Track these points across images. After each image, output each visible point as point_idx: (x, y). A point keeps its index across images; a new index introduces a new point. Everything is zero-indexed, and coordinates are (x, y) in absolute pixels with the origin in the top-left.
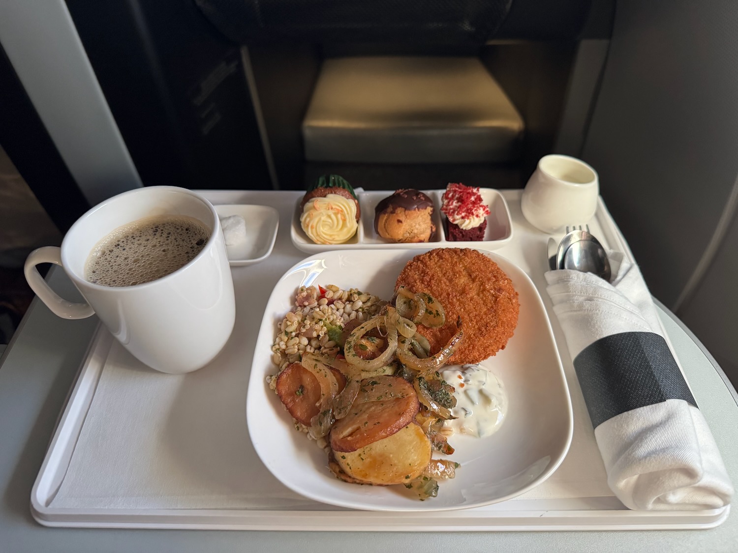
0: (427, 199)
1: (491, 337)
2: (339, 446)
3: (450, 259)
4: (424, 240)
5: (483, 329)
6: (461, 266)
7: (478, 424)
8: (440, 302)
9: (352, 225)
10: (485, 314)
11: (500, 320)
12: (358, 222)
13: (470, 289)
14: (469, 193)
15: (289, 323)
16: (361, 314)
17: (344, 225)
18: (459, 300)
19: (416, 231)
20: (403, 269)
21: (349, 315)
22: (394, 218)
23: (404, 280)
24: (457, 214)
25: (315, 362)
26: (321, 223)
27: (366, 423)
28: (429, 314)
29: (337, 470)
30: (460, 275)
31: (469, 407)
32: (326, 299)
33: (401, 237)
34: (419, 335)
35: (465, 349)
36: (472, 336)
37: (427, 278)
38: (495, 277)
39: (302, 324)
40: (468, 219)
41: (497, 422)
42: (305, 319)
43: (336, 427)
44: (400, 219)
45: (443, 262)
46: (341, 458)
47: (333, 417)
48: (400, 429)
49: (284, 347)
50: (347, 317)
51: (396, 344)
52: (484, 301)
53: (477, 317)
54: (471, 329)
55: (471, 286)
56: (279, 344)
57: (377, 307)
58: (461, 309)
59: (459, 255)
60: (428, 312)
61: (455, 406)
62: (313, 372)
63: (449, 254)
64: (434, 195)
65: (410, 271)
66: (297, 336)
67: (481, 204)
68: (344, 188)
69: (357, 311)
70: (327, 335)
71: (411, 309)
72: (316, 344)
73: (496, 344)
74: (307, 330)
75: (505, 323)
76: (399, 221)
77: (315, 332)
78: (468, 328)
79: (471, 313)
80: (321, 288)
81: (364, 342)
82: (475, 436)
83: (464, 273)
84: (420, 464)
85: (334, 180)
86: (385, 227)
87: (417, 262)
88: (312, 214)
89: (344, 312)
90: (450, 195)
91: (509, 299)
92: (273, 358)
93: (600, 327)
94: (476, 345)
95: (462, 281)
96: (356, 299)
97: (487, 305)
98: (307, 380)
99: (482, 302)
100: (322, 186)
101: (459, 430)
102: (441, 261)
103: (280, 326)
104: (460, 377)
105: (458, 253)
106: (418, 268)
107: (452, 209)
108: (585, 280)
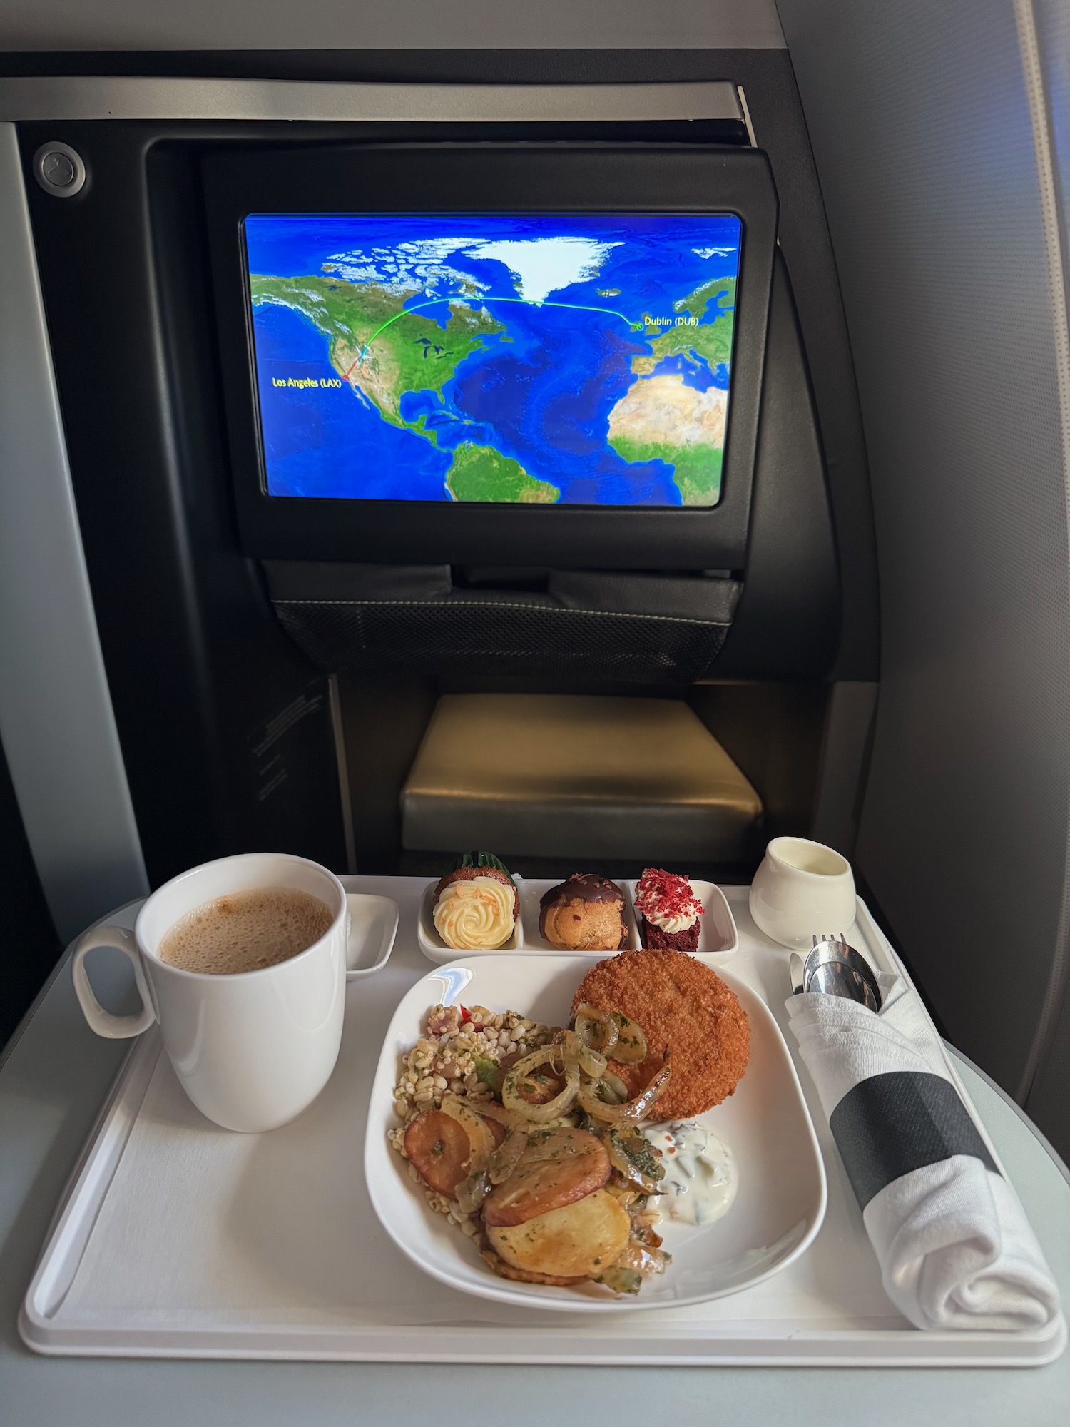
0: (615, 888)
1: (713, 1075)
2: (499, 1218)
3: (648, 964)
4: (612, 947)
5: (701, 1065)
6: (664, 974)
7: (695, 1204)
8: (639, 1024)
9: (508, 923)
10: (703, 1041)
11: (723, 1050)
12: (515, 919)
13: (680, 1006)
14: (674, 882)
15: (421, 1054)
16: (524, 1046)
17: (496, 922)
18: (664, 1023)
19: (599, 934)
20: (583, 981)
21: (506, 1048)
22: (569, 912)
23: (585, 996)
24: (658, 911)
25: (460, 1107)
26: (463, 918)
27: (538, 1185)
28: (623, 1043)
29: (495, 1259)
30: (663, 987)
31: (682, 1181)
32: (472, 1025)
33: (578, 943)
34: (609, 1075)
35: (678, 1093)
36: (686, 1073)
37: (617, 992)
38: (712, 988)
39: (439, 1056)
40: (673, 917)
41: (725, 1201)
42: (444, 1050)
43: (493, 1196)
44: (578, 914)
45: (639, 968)
46: (500, 1239)
47: (488, 1182)
48: (586, 1194)
49: (411, 1090)
50: (504, 1051)
51: (578, 1084)
52: (700, 1023)
53: (691, 1046)
54: (684, 1063)
55: (680, 1002)
56: (405, 1087)
57: (546, 1036)
58: (668, 1035)
59: (661, 959)
60: (623, 1040)
61: (662, 1179)
62: (458, 1120)
63: (647, 958)
64: (623, 885)
65: (593, 983)
66: (431, 1074)
67: (691, 898)
68: (498, 868)
69: (517, 1042)
70: (475, 1075)
71: (598, 1037)
72: (459, 1088)
73: (721, 1084)
74: (446, 1065)
75: (731, 1054)
76: (576, 918)
77: (458, 1068)
78: (680, 1062)
79: (682, 1040)
80: (463, 1009)
81: (531, 1081)
82: (691, 1223)
83: (670, 984)
84: (614, 1245)
85: (485, 857)
86: (555, 927)
87: (603, 970)
88: (452, 905)
89: (498, 1044)
90: (647, 885)
91: (734, 1020)
92: (395, 1106)
93: (860, 1065)
94: (693, 1087)
95: (667, 995)
96: (516, 1024)
97: (704, 1029)
98: (449, 1132)
99: (696, 1025)
100: (467, 865)
101: (668, 1214)
102: (636, 967)
103: (406, 1062)
104: (668, 1139)
105: (659, 956)
106: (603, 978)
107: (650, 903)
108: (839, 1006)
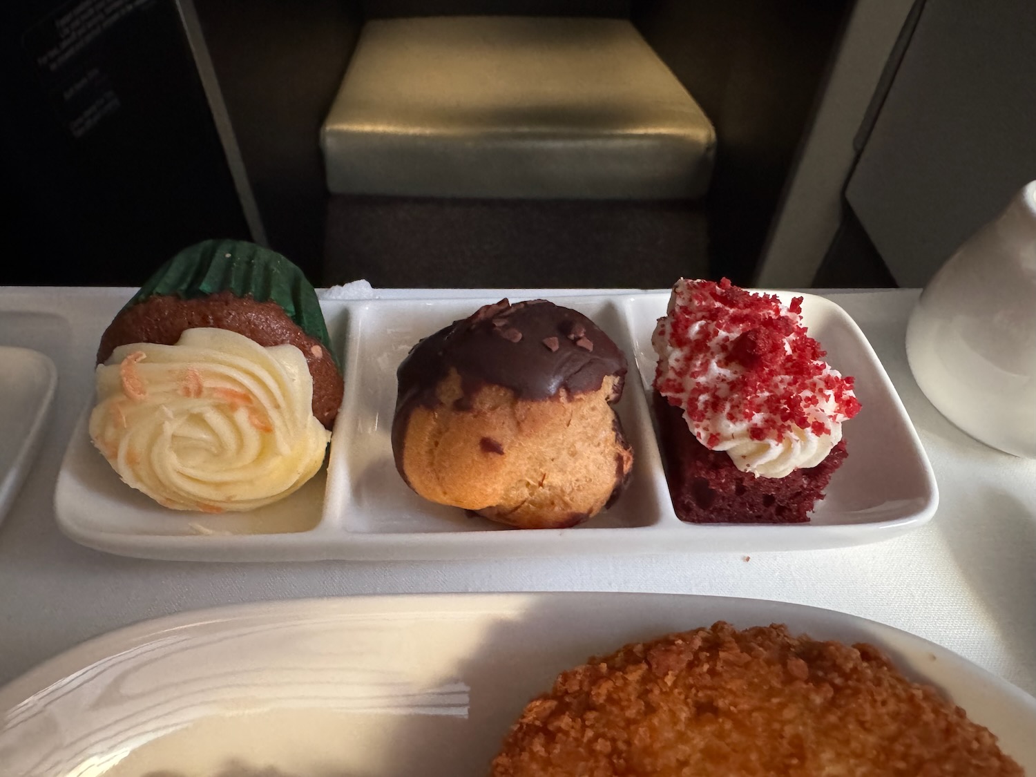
17: (267, 446)
19: (557, 479)
22: (469, 430)
24: (731, 417)
26: (166, 443)
40: (780, 438)
44: (495, 434)
64: (610, 311)
76: (490, 446)
107: (705, 389)
